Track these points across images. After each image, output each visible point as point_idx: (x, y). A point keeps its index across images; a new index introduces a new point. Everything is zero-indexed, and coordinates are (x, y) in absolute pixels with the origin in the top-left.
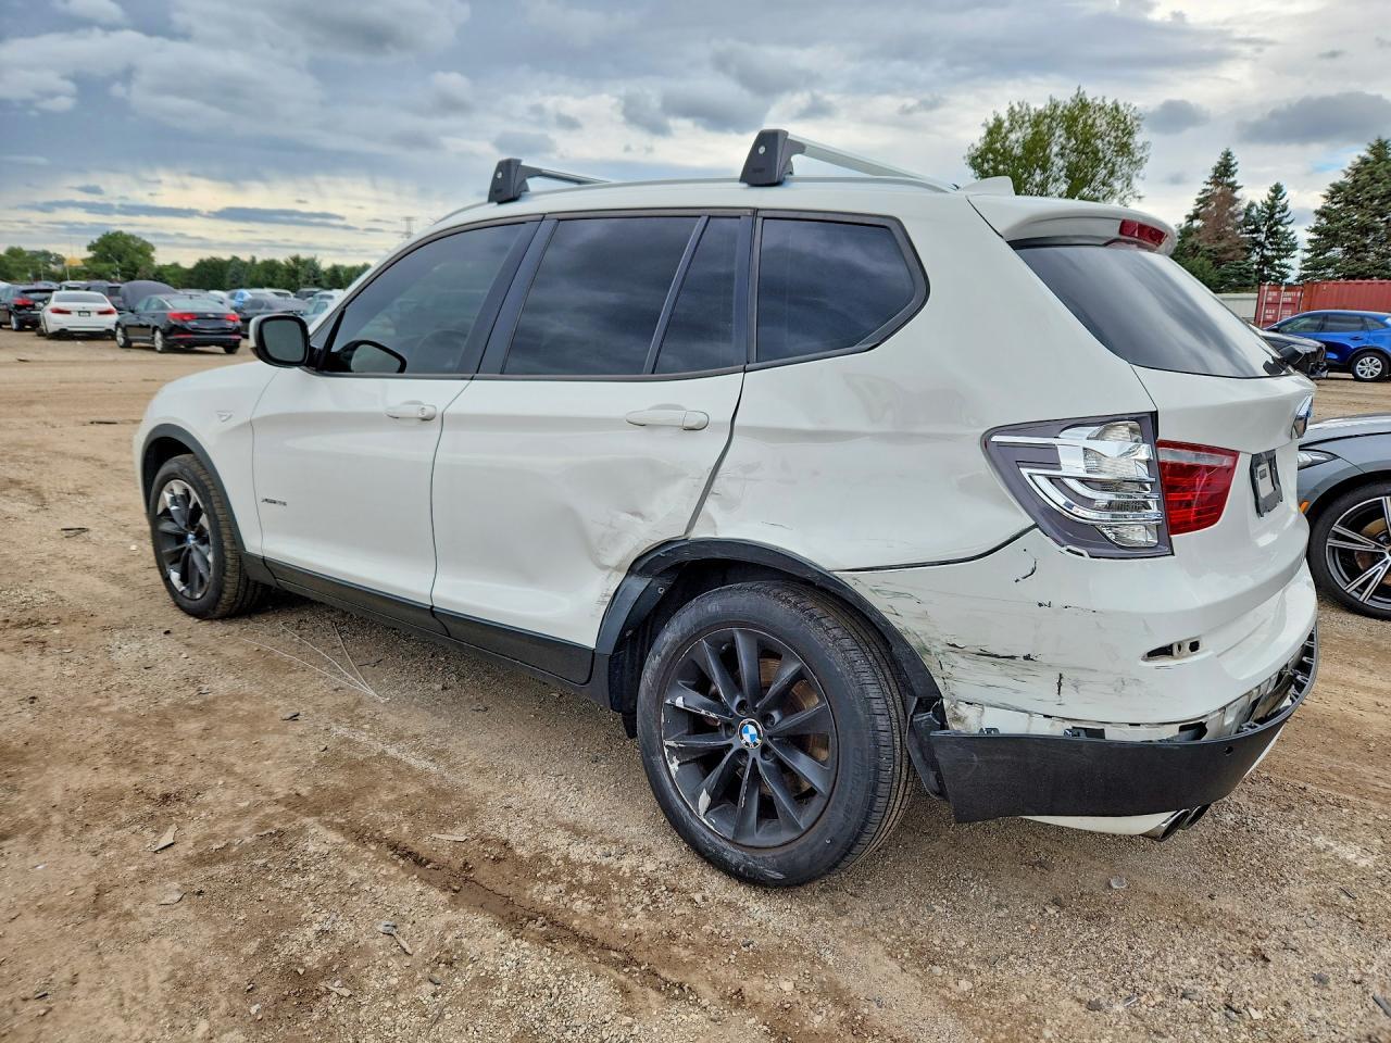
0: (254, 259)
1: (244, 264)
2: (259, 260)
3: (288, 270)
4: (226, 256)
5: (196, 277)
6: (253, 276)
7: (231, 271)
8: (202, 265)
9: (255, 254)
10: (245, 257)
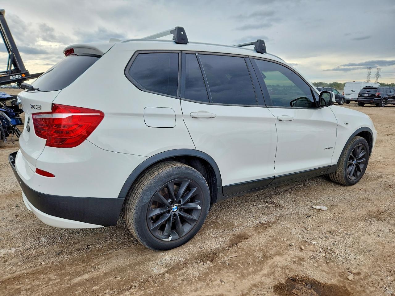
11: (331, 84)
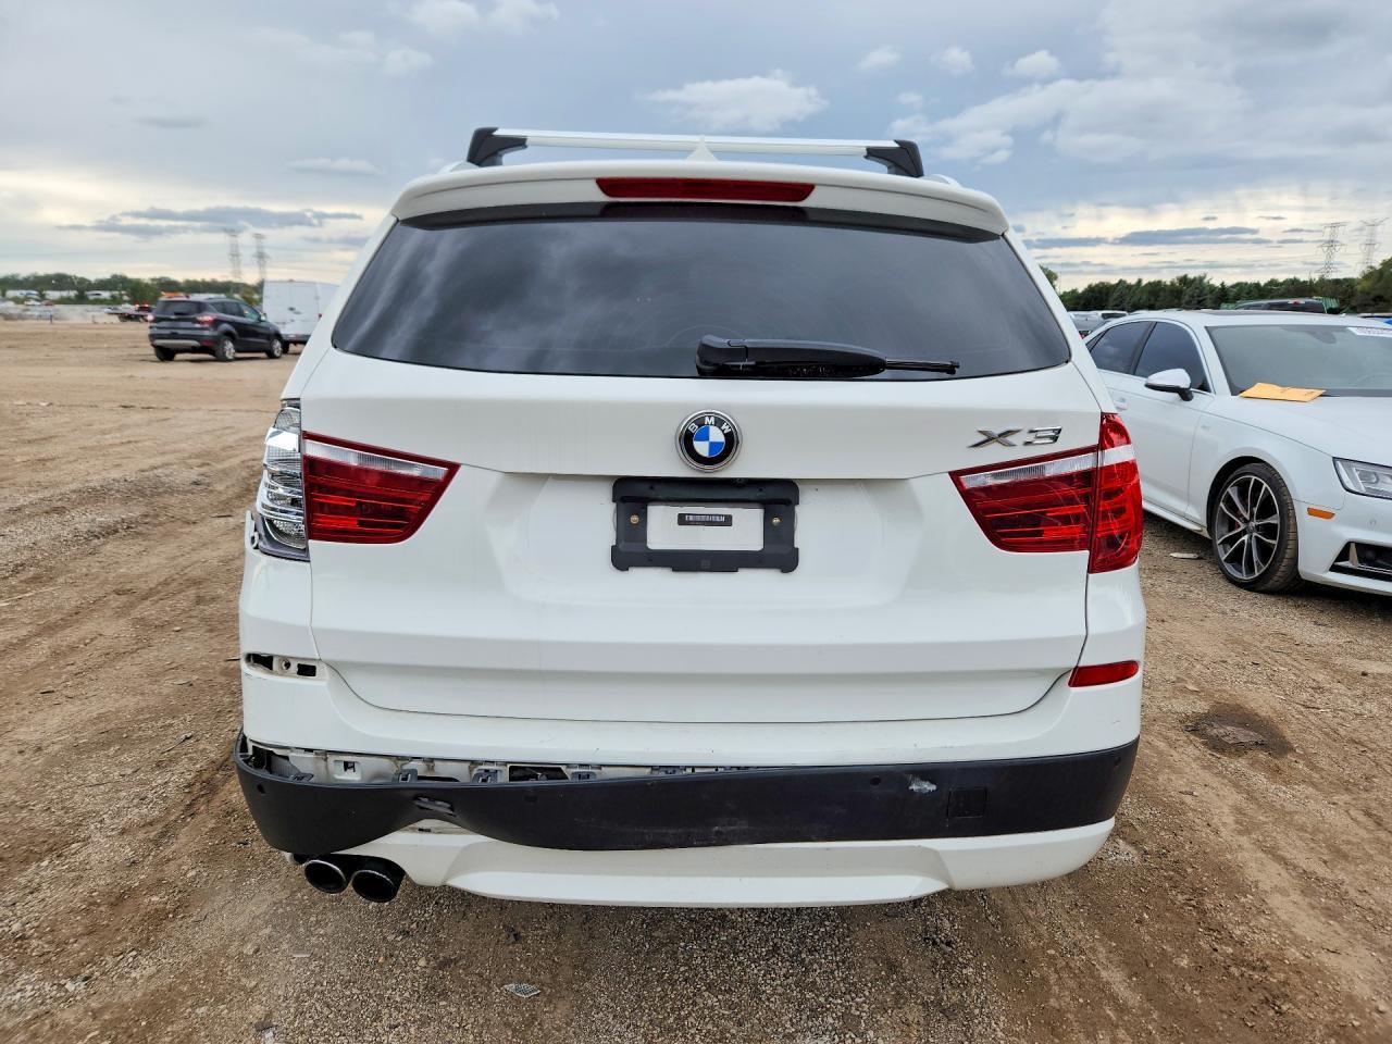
0: (1140, 281)
1: (1129, 287)
2: (1144, 283)
3: (1171, 291)
4: (1114, 280)
5: (1082, 302)
6: (1135, 299)
7: (1115, 295)
8: (1091, 289)
9: (1141, 277)
10: (1132, 280)
11: (102, 281)
